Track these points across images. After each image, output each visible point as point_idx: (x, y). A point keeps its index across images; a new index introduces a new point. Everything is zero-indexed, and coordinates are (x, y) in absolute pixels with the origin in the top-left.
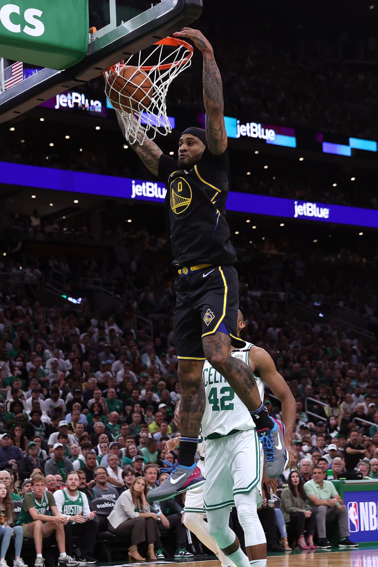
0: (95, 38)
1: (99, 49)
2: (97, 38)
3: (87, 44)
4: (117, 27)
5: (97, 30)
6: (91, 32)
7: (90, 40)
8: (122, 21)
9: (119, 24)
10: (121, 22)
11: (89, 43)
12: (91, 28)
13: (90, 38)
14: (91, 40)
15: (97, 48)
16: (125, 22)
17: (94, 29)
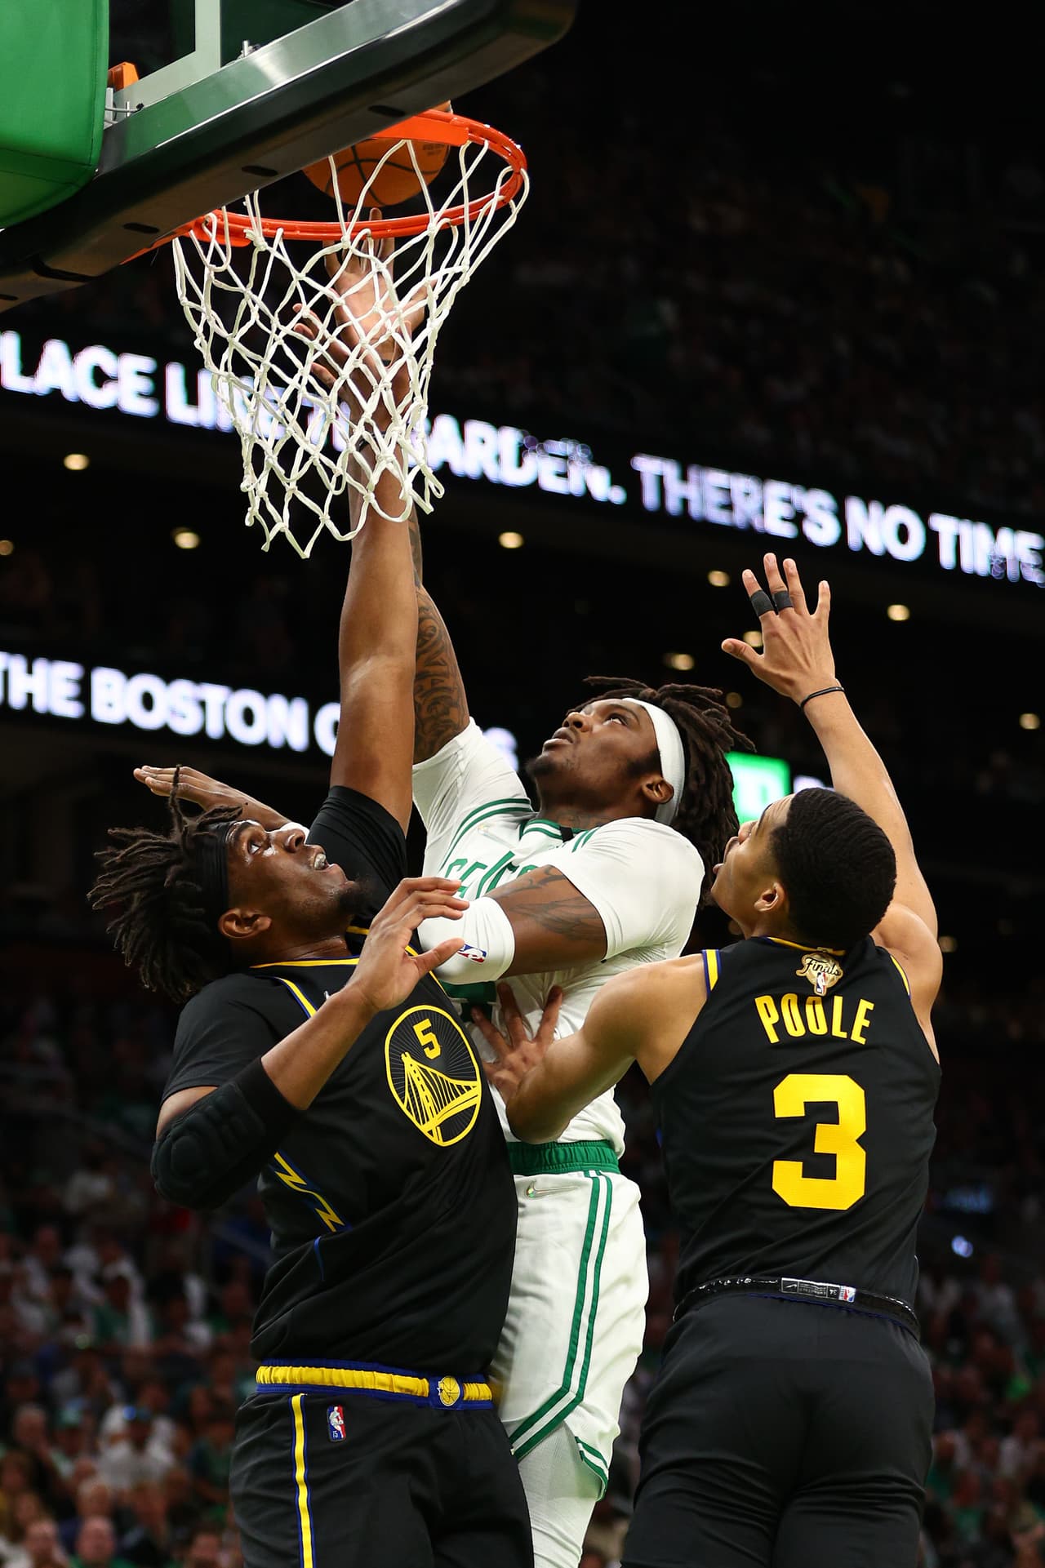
0: (130, 107)
1: (143, 151)
2: (140, 106)
3: (97, 132)
4: (223, 64)
5: (140, 77)
6: (116, 83)
7: (109, 116)
8: (246, 43)
9: (230, 52)
10: (242, 48)
11: (106, 125)
12: (117, 69)
13: (110, 105)
14: (115, 113)
15: (136, 149)
16: (256, 49)
17: (129, 70)
